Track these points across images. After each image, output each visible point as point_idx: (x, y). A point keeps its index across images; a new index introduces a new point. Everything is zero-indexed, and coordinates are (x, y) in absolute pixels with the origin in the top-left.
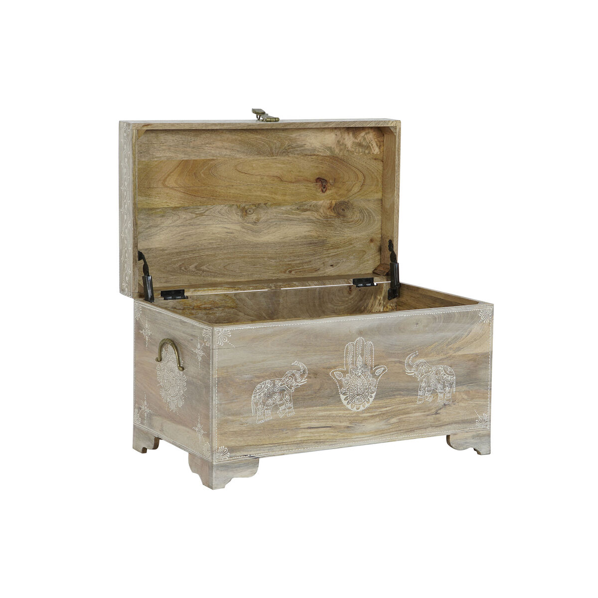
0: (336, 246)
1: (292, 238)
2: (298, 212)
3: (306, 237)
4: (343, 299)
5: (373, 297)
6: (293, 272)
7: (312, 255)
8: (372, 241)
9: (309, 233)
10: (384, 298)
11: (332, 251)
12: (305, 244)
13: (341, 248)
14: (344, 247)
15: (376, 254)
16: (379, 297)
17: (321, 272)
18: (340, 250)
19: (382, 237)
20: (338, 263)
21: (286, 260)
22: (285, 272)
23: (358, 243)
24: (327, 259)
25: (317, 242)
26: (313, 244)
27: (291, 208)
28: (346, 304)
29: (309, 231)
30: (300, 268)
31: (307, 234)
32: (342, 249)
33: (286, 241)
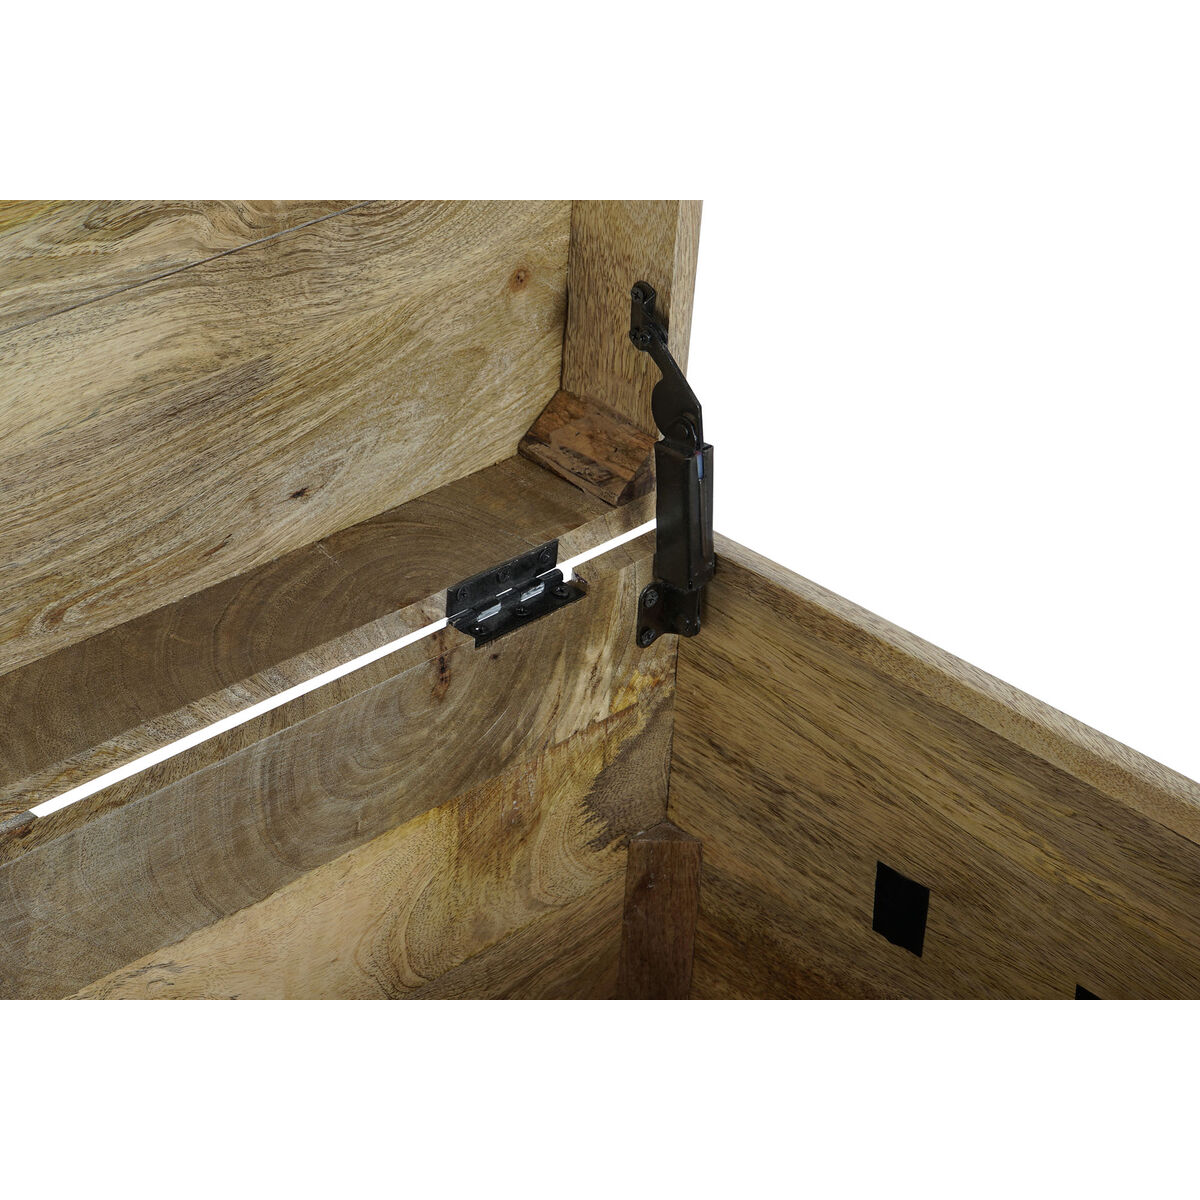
0: (321, 379)
1: (58, 416)
2: (92, 246)
3: (144, 385)
4: (405, 740)
5: (561, 665)
6: (72, 616)
7: (179, 476)
8: (519, 279)
9: (164, 354)
10: (618, 649)
11: (301, 410)
12: (141, 427)
13: (349, 375)
14: (369, 366)
15: (539, 347)
16: (591, 655)
17: (235, 555)
18: (344, 389)
19: (573, 242)
20: (335, 466)
21: (22, 561)
22: (21, 633)
23: (448, 319)
24: (271, 469)
25: (210, 389)
26: (193, 412)
27: (45, 238)
28: (422, 761)
29: (161, 345)
30: (115, 574)
31: (154, 361)
32: (359, 379)
33: (22, 449)
